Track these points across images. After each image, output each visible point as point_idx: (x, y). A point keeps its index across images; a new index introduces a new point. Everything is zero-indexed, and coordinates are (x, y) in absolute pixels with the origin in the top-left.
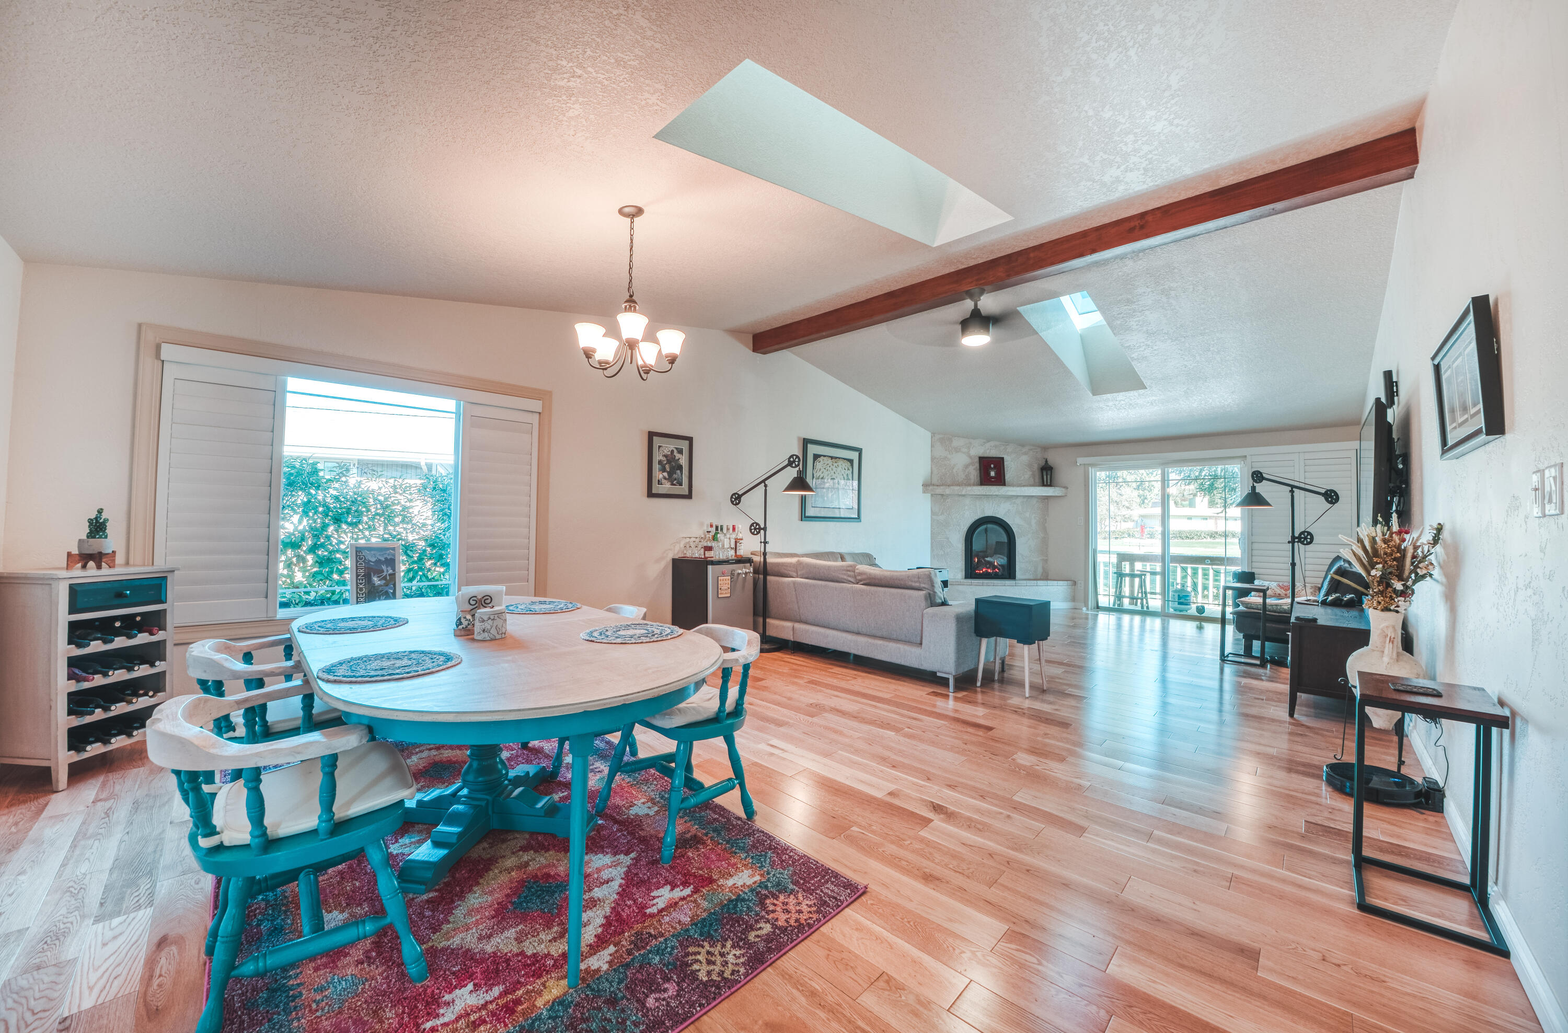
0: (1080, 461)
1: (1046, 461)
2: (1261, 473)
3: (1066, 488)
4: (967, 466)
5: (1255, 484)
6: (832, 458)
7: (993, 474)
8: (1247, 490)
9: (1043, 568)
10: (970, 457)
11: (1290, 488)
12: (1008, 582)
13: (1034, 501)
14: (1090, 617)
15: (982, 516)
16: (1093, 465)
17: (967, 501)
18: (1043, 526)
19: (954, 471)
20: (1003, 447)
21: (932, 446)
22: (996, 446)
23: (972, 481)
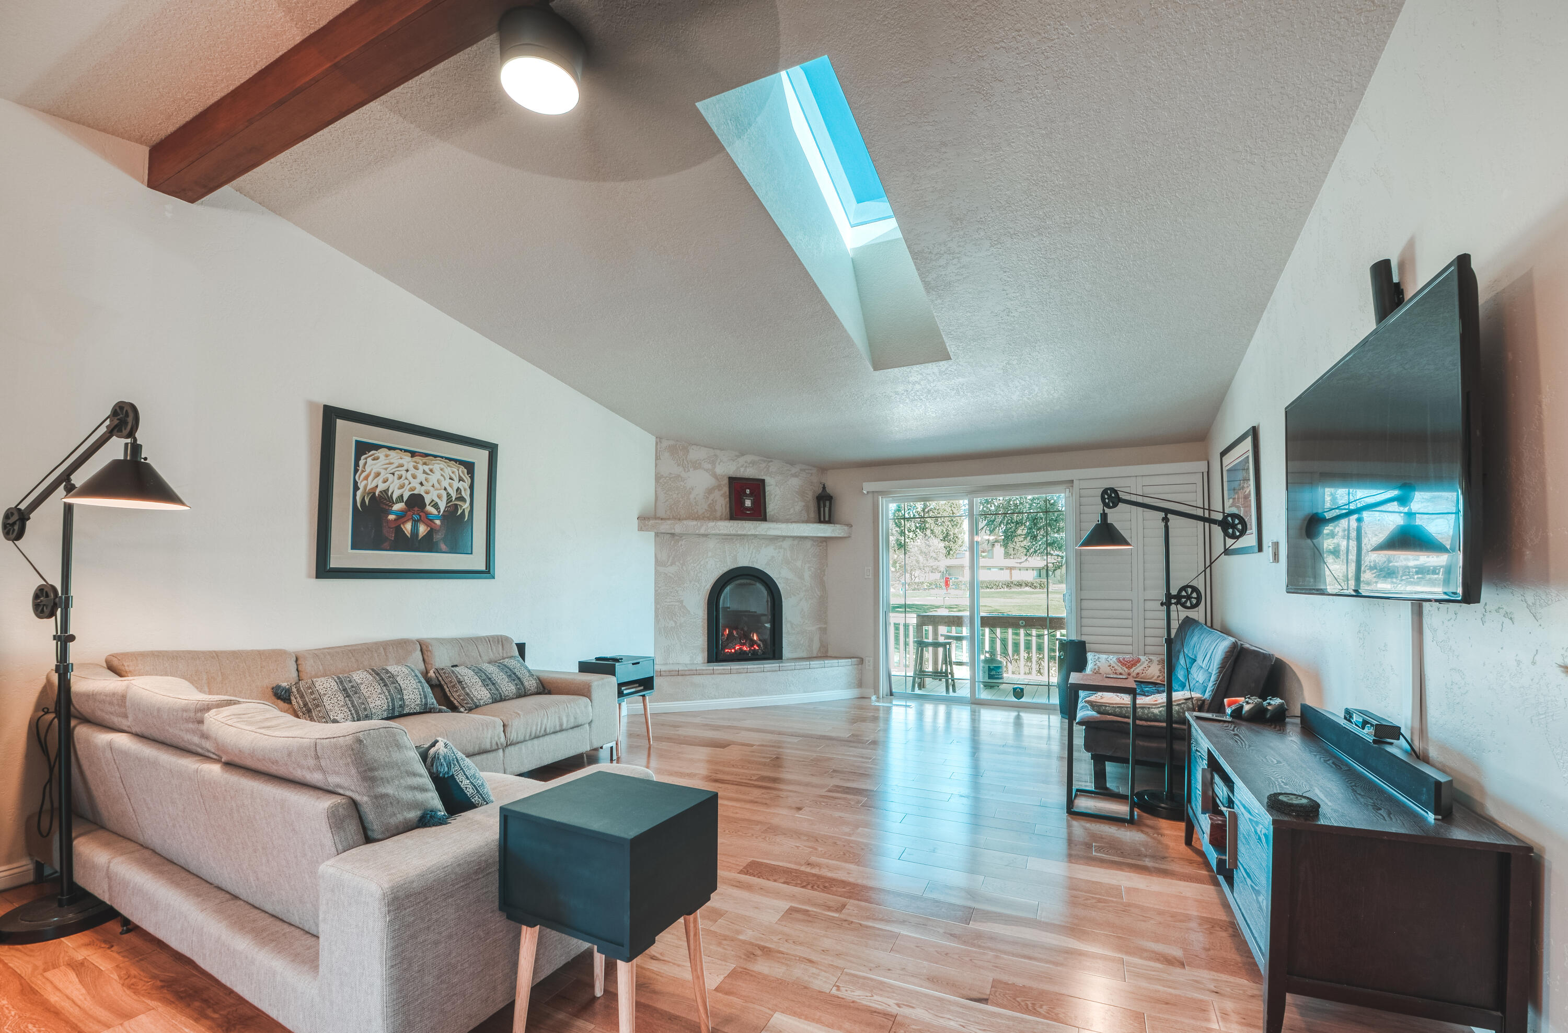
0: (868, 487)
1: (824, 488)
2: (1116, 492)
3: (850, 526)
4: (710, 491)
5: (1107, 510)
6: (413, 454)
7: (748, 503)
8: (1096, 519)
9: (821, 641)
10: (715, 476)
11: (1163, 515)
12: (769, 665)
13: (809, 544)
14: (881, 708)
15: (735, 566)
16: (883, 493)
17: (711, 544)
18: (820, 578)
19: (692, 496)
20: (764, 465)
21: (657, 458)
22: (753, 463)
23: (718, 514)
